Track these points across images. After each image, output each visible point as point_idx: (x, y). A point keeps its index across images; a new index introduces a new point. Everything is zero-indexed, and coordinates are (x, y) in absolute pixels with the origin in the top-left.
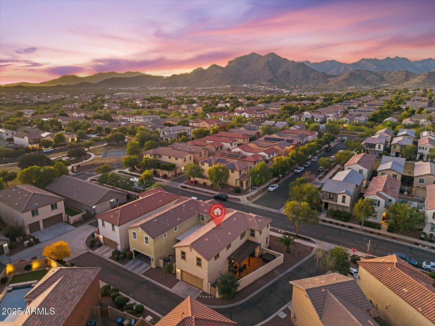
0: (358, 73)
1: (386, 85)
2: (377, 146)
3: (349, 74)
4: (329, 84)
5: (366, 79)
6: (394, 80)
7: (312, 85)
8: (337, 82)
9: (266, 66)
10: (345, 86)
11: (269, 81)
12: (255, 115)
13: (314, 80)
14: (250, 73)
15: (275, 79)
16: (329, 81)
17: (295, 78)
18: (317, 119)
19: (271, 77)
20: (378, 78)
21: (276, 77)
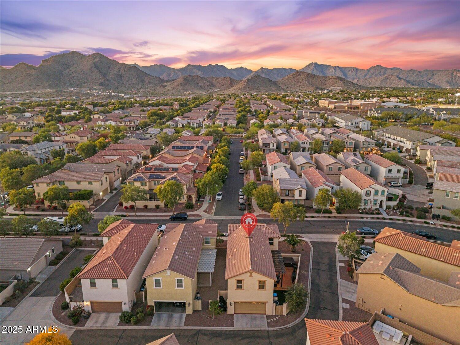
0: (191, 78)
1: (217, 90)
2: (271, 145)
3: (183, 80)
4: (167, 88)
5: (199, 85)
6: (222, 86)
7: (149, 90)
8: (173, 86)
9: (93, 68)
10: (182, 91)
11: (101, 84)
12: (123, 122)
13: (150, 84)
14: (74, 75)
15: (107, 82)
16: (166, 86)
17: (130, 82)
18: (193, 124)
19: (103, 80)
20: (208, 84)
21: (108, 80)
